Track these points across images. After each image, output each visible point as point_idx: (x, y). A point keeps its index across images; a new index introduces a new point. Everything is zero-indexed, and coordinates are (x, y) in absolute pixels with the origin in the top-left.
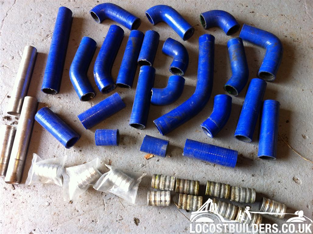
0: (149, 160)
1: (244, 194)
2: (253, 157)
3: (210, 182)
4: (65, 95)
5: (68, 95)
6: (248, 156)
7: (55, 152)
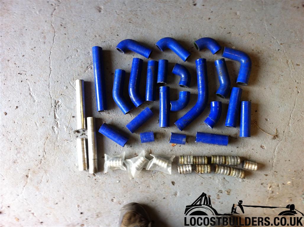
0: (174, 147)
1: (234, 160)
2: (237, 136)
3: (214, 156)
4: (112, 110)
5: (114, 110)
6: (234, 136)
7: (115, 150)
